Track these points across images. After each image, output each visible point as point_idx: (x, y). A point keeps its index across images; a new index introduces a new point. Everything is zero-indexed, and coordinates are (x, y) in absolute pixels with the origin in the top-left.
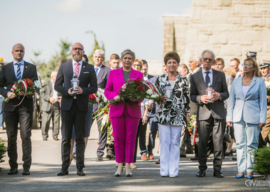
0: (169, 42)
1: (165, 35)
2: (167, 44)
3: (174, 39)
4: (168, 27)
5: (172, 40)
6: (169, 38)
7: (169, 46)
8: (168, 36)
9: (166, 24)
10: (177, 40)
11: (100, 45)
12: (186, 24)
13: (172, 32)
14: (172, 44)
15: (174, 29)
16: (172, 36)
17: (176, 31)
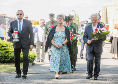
0: (104, 14)
1: (103, 11)
2: (103, 15)
3: (106, 13)
4: (104, 8)
5: (105, 13)
6: (104, 13)
7: (104, 16)
8: (104, 12)
9: (103, 7)
10: (107, 13)
11: (77, 15)
12: (111, 7)
13: (106, 10)
14: (105, 15)
15: (106, 9)
16: (106, 12)
17: (107, 9)
